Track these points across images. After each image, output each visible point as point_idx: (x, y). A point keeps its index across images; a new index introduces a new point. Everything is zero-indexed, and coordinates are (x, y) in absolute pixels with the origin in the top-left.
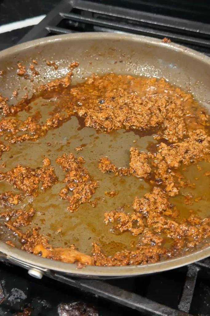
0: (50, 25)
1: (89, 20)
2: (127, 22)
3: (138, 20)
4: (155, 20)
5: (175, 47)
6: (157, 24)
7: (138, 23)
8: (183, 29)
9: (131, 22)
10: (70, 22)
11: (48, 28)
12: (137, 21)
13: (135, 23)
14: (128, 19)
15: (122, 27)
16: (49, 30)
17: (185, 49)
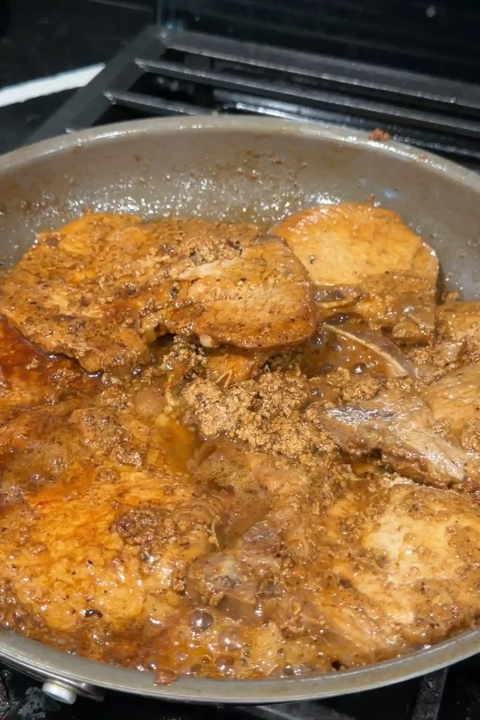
0: (116, 86)
1: (203, 75)
2: (289, 79)
3: (316, 76)
4: (354, 74)
5: (399, 152)
6: (360, 85)
7: (315, 83)
8: (418, 98)
9: (300, 80)
10: (161, 81)
11: (109, 95)
12: (313, 78)
13: (308, 82)
14: (292, 74)
15: (278, 91)
16: (111, 99)
17: (422, 155)
